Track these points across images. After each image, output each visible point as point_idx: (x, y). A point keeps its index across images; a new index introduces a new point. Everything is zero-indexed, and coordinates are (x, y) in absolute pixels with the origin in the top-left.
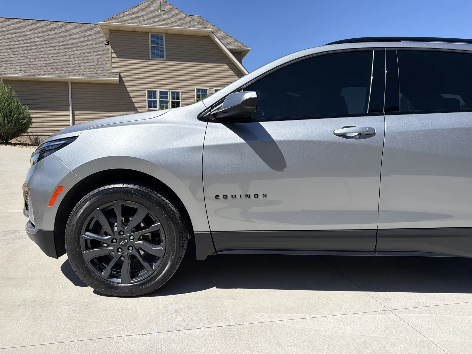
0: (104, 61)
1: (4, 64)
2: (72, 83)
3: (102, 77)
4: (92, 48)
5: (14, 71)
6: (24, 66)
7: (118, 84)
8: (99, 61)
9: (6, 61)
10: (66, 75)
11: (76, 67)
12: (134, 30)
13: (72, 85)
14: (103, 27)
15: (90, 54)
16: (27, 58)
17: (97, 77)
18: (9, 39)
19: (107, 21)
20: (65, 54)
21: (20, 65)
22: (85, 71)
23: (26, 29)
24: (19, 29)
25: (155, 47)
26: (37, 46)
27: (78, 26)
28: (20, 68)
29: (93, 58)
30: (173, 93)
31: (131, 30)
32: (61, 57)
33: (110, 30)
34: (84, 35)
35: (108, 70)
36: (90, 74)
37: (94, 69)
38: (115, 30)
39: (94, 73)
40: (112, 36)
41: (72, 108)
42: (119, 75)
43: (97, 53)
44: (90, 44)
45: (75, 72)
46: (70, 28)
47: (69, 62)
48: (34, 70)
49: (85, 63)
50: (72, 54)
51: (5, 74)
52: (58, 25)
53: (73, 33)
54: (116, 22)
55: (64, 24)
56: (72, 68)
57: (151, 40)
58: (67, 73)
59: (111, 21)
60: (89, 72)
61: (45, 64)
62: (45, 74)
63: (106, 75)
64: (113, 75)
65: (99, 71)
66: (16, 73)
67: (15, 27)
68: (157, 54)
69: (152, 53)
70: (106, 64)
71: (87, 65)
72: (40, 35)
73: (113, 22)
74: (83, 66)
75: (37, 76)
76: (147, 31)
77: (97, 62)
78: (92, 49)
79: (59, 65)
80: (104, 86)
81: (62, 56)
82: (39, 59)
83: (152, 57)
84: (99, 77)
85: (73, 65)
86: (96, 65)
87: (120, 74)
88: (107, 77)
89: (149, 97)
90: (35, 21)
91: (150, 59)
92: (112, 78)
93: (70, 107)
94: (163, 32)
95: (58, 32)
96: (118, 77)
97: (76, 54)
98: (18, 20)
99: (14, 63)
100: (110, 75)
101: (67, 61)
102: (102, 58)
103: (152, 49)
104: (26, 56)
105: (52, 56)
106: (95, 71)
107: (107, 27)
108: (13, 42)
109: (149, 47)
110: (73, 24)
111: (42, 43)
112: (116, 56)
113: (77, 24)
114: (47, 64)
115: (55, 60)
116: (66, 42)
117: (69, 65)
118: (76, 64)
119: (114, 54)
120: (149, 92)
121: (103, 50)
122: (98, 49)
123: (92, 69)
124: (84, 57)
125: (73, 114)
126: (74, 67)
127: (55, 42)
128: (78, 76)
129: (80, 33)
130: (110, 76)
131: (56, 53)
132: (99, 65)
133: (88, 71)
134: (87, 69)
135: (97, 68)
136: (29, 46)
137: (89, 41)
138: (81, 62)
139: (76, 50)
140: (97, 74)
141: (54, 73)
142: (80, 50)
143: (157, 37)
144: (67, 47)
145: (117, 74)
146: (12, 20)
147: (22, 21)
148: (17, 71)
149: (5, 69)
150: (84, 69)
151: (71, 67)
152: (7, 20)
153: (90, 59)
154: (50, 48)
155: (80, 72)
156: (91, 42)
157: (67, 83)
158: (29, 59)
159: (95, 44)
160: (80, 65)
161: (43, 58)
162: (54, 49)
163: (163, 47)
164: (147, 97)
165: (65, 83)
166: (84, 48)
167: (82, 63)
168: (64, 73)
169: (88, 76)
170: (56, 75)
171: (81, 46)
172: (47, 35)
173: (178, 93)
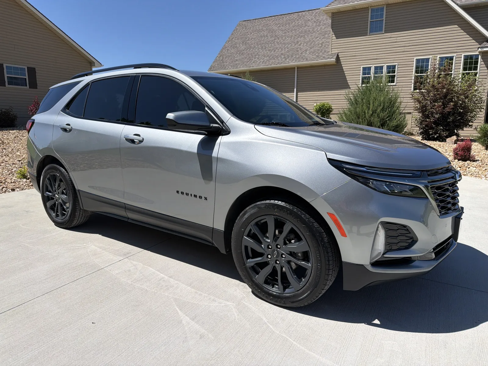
0: (328, 43)
1: (254, 58)
2: (298, 68)
3: (321, 60)
4: (321, 32)
5: (259, 63)
6: (266, 58)
7: (335, 64)
8: (323, 44)
9: (255, 56)
10: (294, 61)
11: (303, 53)
12: (354, 9)
13: (298, 69)
14: (326, 12)
15: (317, 39)
16: (269, 50)
17: (317, 60)
18: (261, 37)
19: (330, 5)
20: (298, 42)
21: (264, 57)
22: (309, 55)
23: (274, 25)
24: (270, 26)
25: (374, 21)
26: (278, 39)
27: (315, 13)
28: (263, 60)
29: (318, 42)
30: (388, 67)
31: (352, 9)
32: (294, 46)
33: (333, 13)
34: (318, 20)
35: (328, 52)
36: (312, 58)
37: (316, 53)
38: (336, 12)
39: (316, 56)
40: (334, 19)
41: (297, 91)
42: (336, 56)
43: (323, 37)
44: (320, 28)
45: (301, 58)
46: (308, 16)
47: (298, 50)
48: (272, 61)
49: (311, 48)
50: (303, 41)
51: (253, 67)
52: (299, 15)
53: (309, 20)
54: (338, 5)
55: (304, 13)
56: (299, 55)
57: (371, 15)
58: (295, 60)
59: (333, 5)
60: (312, 57)
61: (280, 54)
62: (278, 63)
63: (325, 57)
64: (332, 56)
65: (320, 54)
66: (259, 65)
67: (268, 24)
68: (376, 29)
69: (370, 28)
70: (328, 46)
71: (312, 50)
72: (283, 28)
73: (335, 5)
74: (309, 51)
75: (273, 66)
76: (368, 6)
77: (321, 45)
78: (320, 34)
79: (291, 53)
80: (324, 67)
81: (294, 44)
82: (277, 50)
83: (370, 32)
84: (318, 60)
85: (301, 52)
86: (319, 48)
87: (338, 55)
88: (326, 59)
89: (364, 74)
90: (283, 16)
91: (368, 34)
92: (330, 59)
93: (295, 90)
94: (384, 3)
95: (297, 22)
96: (335, 57)
97: (306, 40)
98: (271, 18)
99: (260, 56)
100: (329, 56)
101: (297, 48)
102: (327, 41)
103: (371, 24)
104: (270, 49)
105: (287, 45)
106: (317, 55)
107: (329, 11)
108: (264, 38)
109: (368, 23)
110: (311, 11)
111: (284, 34)
112: (335, 38)
113: (314, 11)
114: (282, 54)
115: (288, 49)
116: (301, 31)
117: (298, 52)
118: (304, 50)
119: (334, 35)
120: (364, 69)
121: (329, 32)
122: (326, 31)
123: (315, 53)
124: (311, 42)
125: (297, 95)
126: (301, 53)
127: (293, 32)
128: (302, 62)
129: (315, 19)
130: (328, 58)
131: (291, 42)
132: (322, 48)
133: (312, 55)
134: (311, 53)
135: (319, 51)
136: (273, 40)
137: (319, 26)
138: (308, 47)
139: (307, 36)
140: (318, 57)
141: (285, 61)
142: (310, 36)
143: (377, 9)
144: (301, 35)
145: (335, 55)
146: (266, 19)
147: (273, 17)
148: (261, 63)
149: (254, 62)
150: (308, 54)
151: (299, 53)
152: (263, 19)
153: (316, 43)
154: (287, 39)
155: (304, 58)
156: (321, 26)
157: (294, 68)
158: (271, 51)
159: (324, 28)
160: (306, 50)
161: (280, 49)
162: (290, 38)
163: (383, 20)
164: (361, 73)
165: (292, 69)
166: (314, 33)
167: (308, 49)
168: (292, 60)
169: (311, 60)
170: (286, 63)
171: (312, 32)
172: (288, 27)
173: (395, 66)
